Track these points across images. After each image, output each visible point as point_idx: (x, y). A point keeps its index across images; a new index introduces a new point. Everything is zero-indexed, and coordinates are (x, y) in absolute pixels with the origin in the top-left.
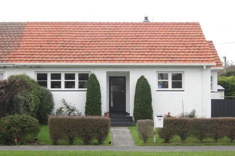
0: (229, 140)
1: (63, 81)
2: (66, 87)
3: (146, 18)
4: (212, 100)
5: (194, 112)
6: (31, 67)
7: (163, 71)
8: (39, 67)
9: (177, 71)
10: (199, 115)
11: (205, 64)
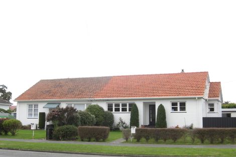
0: (173, 141)
1: (121, 107)
2: (122, 111)
3: (183, 70)
4: (203, 118)
5: (192, 125)
6: (103, 100)
7: (175, 101)
8: (108, 100)
9: (182, 101)
10: (195, 126)
11: (197, 97)
